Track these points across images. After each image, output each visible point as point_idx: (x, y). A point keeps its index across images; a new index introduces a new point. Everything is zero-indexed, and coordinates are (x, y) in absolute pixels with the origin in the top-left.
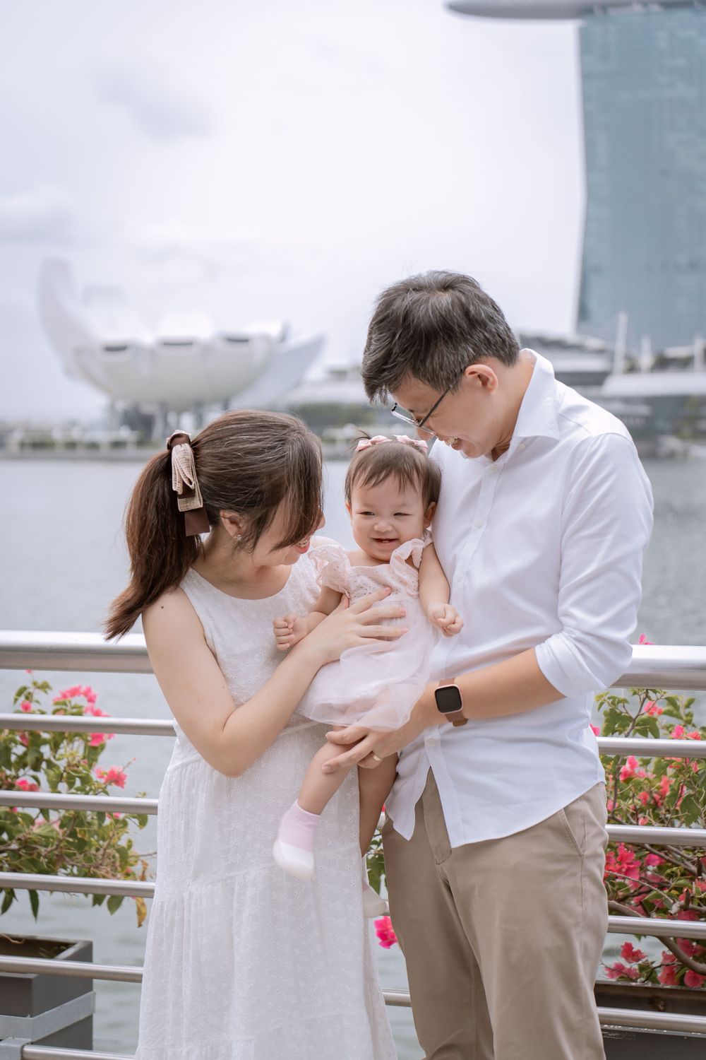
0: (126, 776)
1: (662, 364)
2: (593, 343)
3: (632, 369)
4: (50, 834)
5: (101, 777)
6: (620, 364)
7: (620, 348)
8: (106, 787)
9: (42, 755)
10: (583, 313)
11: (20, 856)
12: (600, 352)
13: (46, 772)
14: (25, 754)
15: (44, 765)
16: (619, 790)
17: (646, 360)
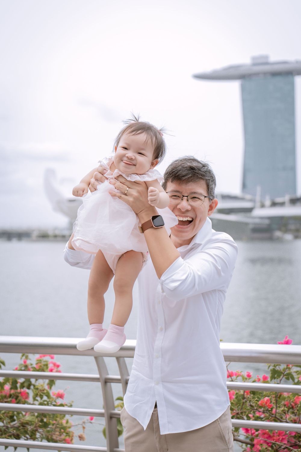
0: (64, 395)
1: (274, 204)
2: (248, 197)
3: (263, 206)
4: (32, 420)
5: (54, 395)
6: (258, 204)
7: (258, 198)
8: (56, 400)
9: (30, 382)
10: (244, 186)
11: (20, 430)
12: (251, 200)
13: (33, 391)
14: (24, 382)
15: (32, 387)
16: (277, 404)
17: (268, 203)
